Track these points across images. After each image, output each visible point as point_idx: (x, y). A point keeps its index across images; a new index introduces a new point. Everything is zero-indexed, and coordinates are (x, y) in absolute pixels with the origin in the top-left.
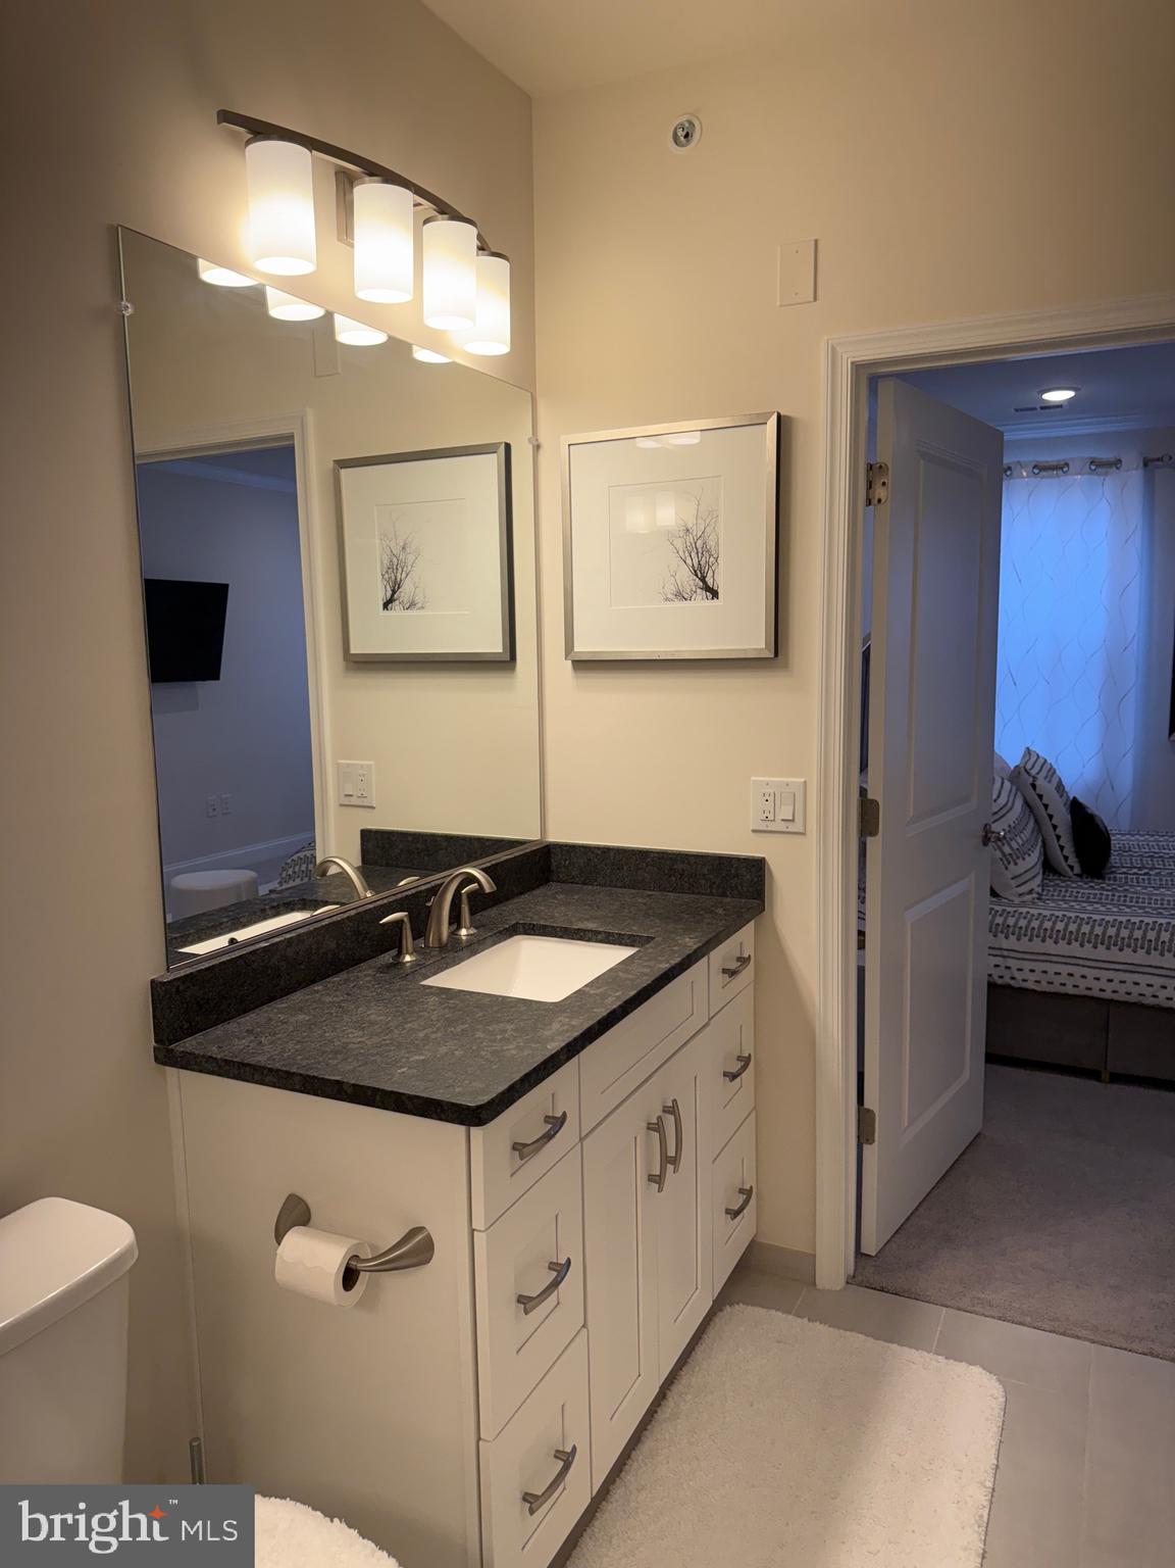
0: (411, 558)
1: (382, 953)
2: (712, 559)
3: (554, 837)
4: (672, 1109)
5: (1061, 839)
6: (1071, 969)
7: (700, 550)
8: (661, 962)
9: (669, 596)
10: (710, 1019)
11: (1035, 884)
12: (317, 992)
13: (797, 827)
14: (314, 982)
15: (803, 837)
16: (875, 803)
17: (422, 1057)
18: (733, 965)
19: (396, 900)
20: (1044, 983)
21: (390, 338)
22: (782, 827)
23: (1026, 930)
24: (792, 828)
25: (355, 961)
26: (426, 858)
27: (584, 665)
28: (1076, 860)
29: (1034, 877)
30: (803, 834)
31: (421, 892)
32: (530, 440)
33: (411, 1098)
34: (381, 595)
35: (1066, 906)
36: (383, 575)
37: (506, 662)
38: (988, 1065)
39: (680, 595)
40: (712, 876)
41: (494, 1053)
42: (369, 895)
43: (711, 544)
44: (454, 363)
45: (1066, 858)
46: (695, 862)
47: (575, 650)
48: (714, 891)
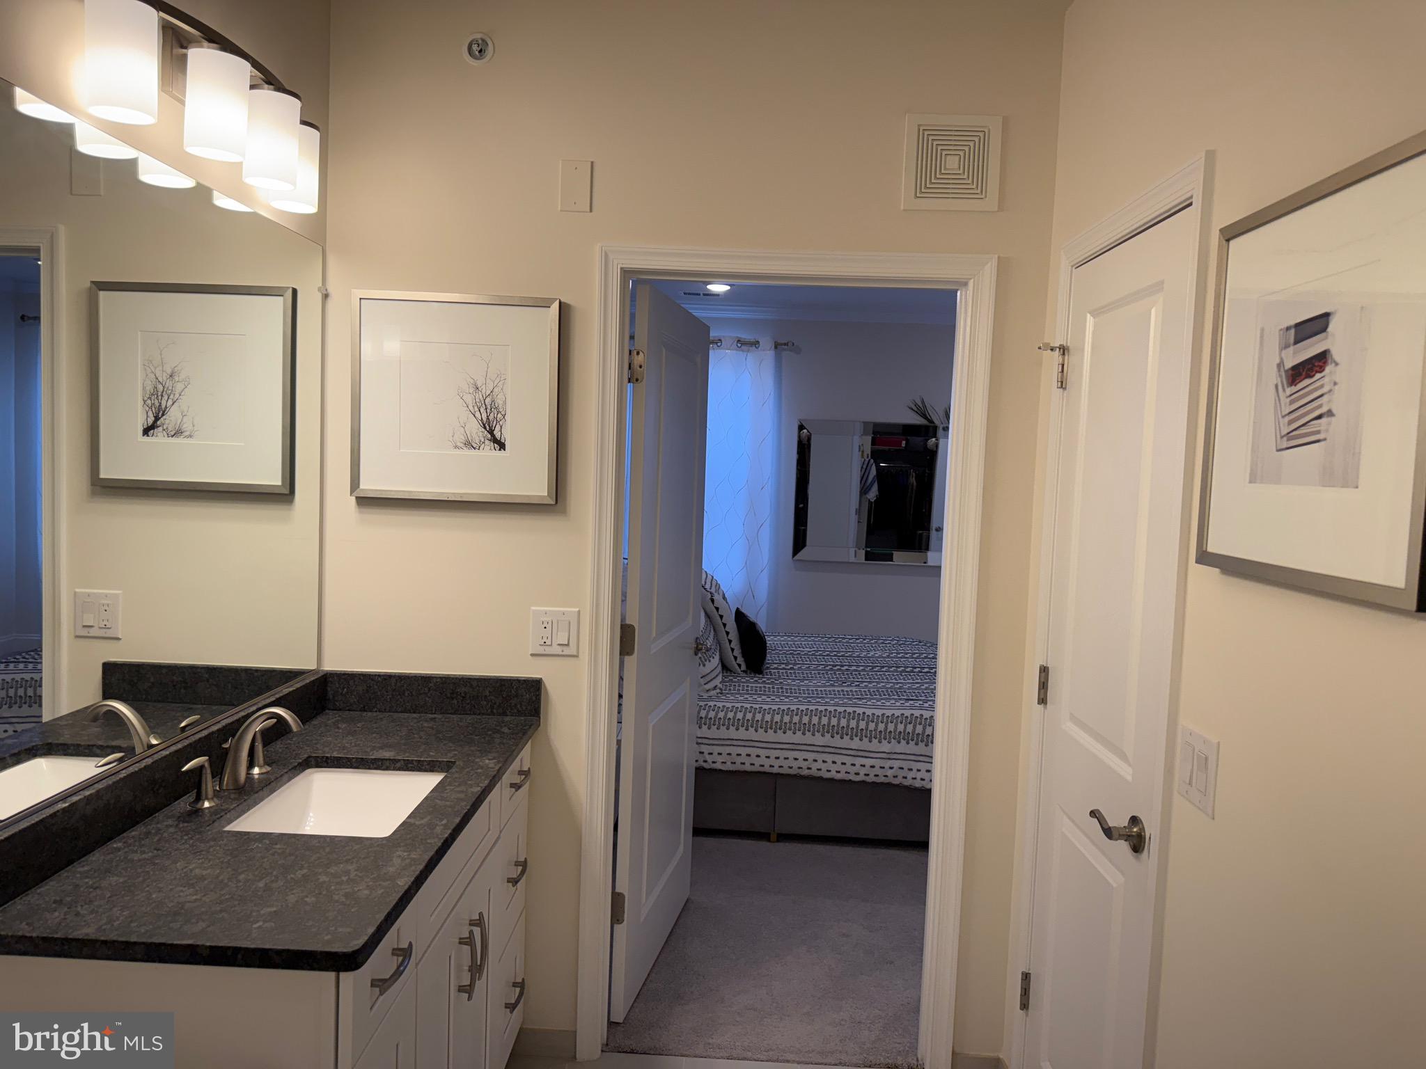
0: (179, 387)
1: (176, 800)
2: (499, 415)
3: (329, 666)
4: (479, 922)
5: (732, 644)
6: (749, 750)
7: (489, 407)
8: (471, 786)
9: (459, 444)
10: (501, 832)
11: (717, 682)
12: (119, 849)
13: (572, 650)
14: (110, 839)
15: (575, 659)
16: (631, 627)
17: (275, 909)
18: (517, 780)
19: (190, 744)
20: (729, 763)
21: (198, 183)
22: (558, 650)
23: (715, 721)
24: (567, 651)
25: (149, 812)
26: (183, 691)
27: (366, 502)
28: (743, 659)
29: (717, 676)
30: (576, 656)
31: (213, 733)
32: (319, 289)
33: (279, 952)
34: (141, 418)
35: (742, 698)
36: (145, 401)
37: (284, 495)
38: (695, 838)
39: (469, 444)
40: (492, 697)
41: (346, 895)
42: (154, 742)
43: (499, 402)
44: (255, 214)
45: (736, 658)
46: (478, 685)
47: (362, 487)
48: (495, 711)
